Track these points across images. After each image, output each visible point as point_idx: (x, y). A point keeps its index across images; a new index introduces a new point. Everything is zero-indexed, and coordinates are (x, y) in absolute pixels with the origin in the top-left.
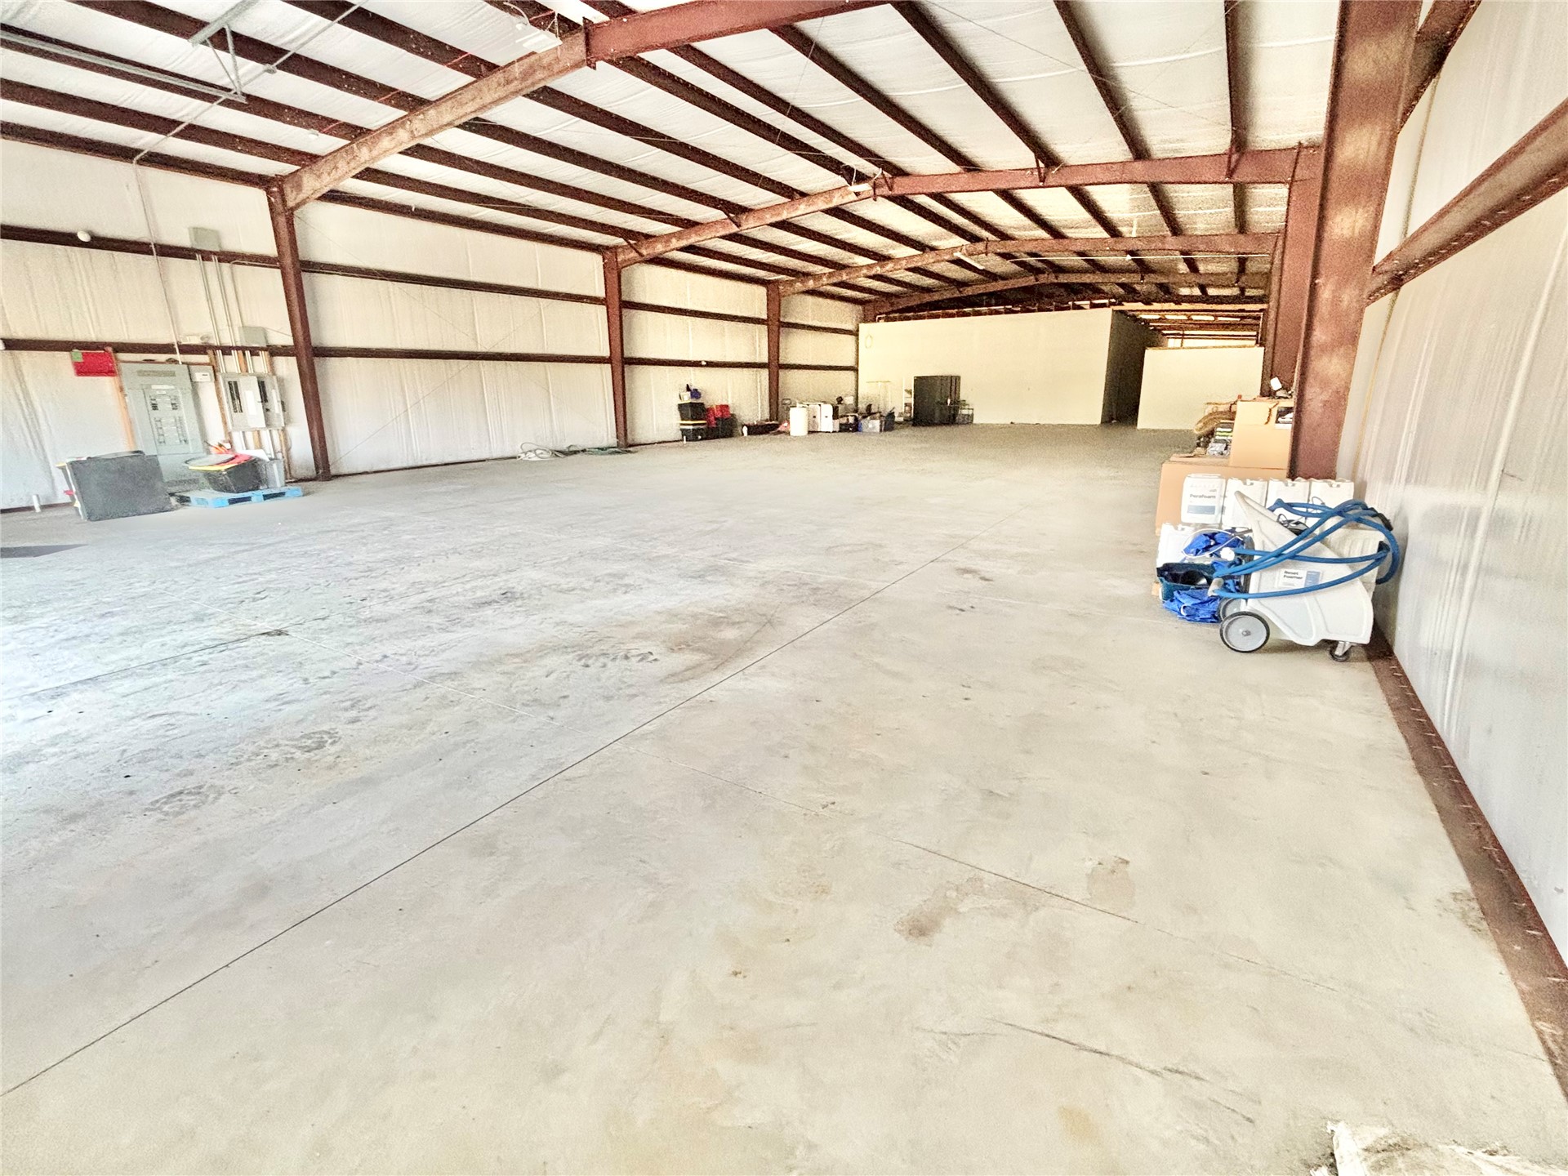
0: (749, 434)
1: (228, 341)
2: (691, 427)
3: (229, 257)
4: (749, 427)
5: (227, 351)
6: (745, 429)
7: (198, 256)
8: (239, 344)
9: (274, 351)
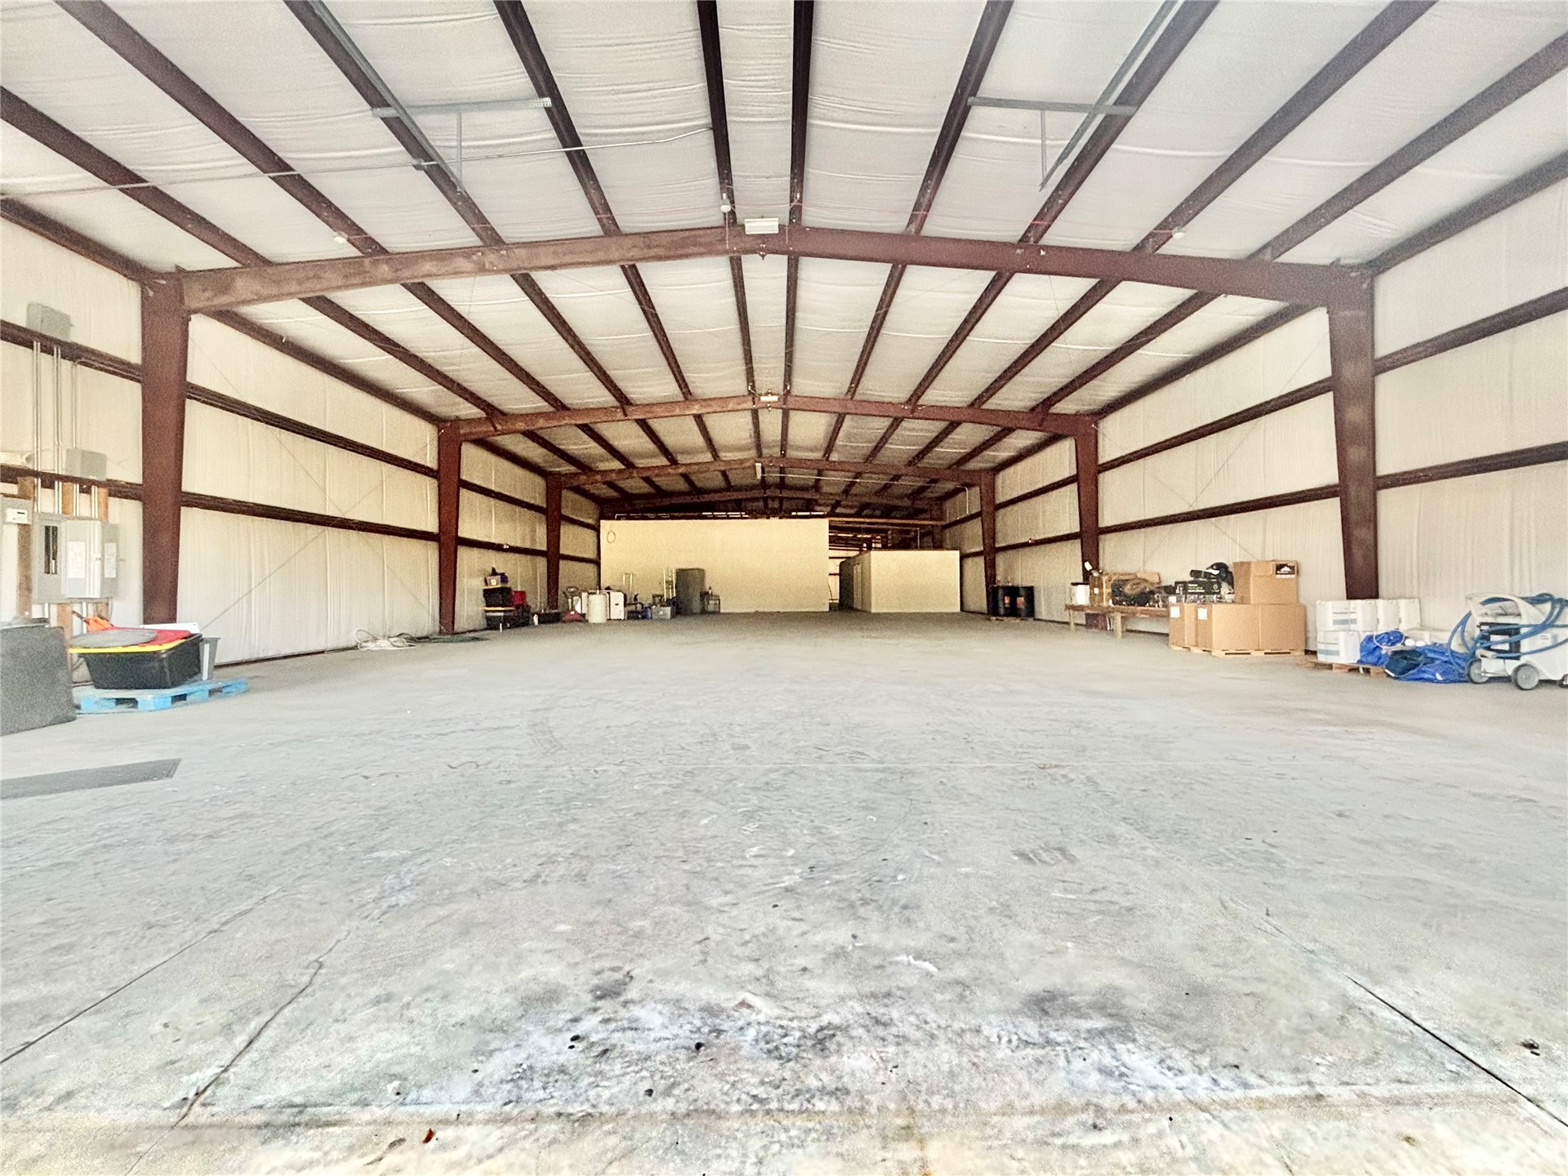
0: (539, 622)
1: (47, 465)
2: (502, 614)
3: (77, 354)
4: (540, 615)
5: (49, 481)
6: (536, 619)
7: (37, 345)
8: (78, 475)
9: (118, 490)
